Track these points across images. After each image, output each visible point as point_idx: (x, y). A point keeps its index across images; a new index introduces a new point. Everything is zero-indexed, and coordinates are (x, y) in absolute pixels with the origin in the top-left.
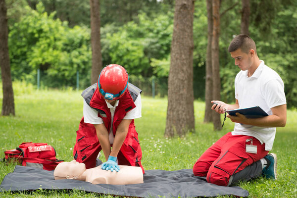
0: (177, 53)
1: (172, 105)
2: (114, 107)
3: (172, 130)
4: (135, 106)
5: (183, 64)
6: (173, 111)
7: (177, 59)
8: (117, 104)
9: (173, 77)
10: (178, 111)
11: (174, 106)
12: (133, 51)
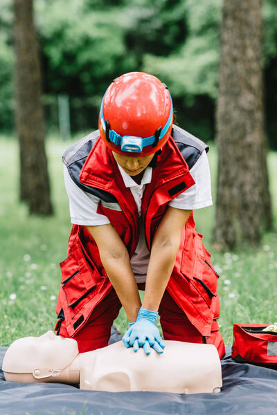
0: (235, 46)
1: (227, 173)
2: (141, 187)
3: (231, 230)
4: (193, 183)
5: (250, 72)
6: (231, 186)
7: (235, 60)
8: (148, 178)
9: (227, 104)
10: (242, 186)
11: (233, 174)
12: (101, 40)
